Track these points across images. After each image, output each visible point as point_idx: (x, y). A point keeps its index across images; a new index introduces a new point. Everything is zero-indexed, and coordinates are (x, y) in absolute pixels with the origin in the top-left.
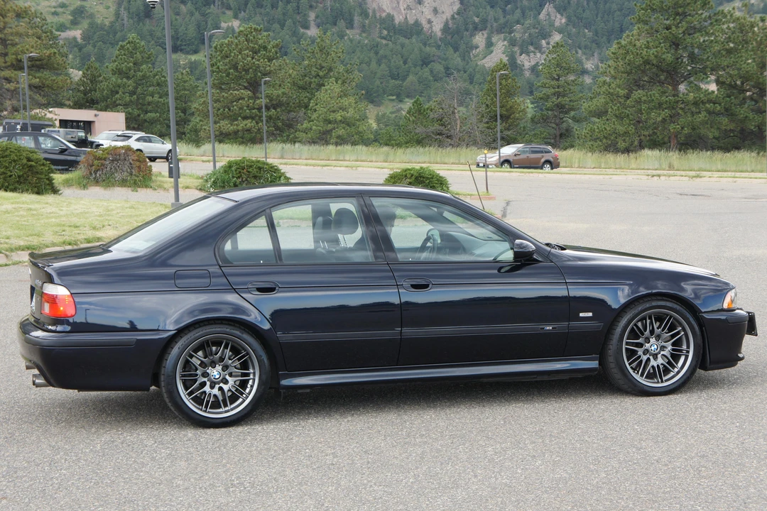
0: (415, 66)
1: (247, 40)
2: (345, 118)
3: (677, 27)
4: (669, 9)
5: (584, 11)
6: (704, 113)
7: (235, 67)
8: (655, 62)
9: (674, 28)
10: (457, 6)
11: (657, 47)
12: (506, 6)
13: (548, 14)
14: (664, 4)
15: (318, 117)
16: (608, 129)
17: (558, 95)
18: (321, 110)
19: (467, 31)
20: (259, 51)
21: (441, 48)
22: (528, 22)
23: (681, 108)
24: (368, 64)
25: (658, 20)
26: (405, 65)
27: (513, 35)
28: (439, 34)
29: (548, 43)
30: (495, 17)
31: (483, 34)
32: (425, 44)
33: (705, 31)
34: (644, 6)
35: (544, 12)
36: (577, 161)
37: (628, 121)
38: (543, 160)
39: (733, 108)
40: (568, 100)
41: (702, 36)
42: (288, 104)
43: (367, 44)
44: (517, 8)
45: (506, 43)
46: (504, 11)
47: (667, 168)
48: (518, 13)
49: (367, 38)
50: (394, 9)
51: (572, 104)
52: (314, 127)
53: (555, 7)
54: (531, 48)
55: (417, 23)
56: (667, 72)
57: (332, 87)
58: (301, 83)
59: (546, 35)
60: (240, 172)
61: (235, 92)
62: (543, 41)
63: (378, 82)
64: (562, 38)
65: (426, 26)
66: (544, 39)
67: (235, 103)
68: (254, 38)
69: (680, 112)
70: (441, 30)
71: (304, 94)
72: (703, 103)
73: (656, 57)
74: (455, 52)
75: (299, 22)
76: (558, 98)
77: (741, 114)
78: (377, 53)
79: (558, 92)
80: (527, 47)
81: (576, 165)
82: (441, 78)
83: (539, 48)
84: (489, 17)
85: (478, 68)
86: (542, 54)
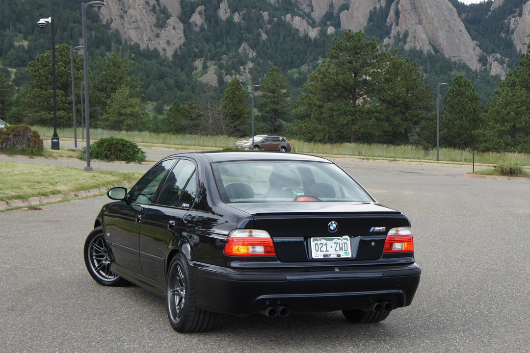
0: (155, 79)
1: (60, 55)
2: (133, 112)
3: (356, 62)
4: (351, 50)
5: (268, 49)
6: (373, 120)
8: (342, 84)
9: (354, 63)
10: (183, 40)
11: (343, 74)
12: (216, 42)
13: (245, 49)
14: (348, 46)
15: (113, 111)
16: (312, 127)
17: (274, 103)
18: (116, 106)
19: (190, 57)
21: (172, 68)
22: (231, 54)
25: (344, 57)
26: (148, 78)
27: (221, 62)
28: (171, 58)
29: (244, 69)
30: (209, 49)
31: (201, 60)
32: (161, 65)
34: (334, 47)
35: (242, 48)
37: (324, 123)
38: (280, 146)
39: (391, 117)
40: (280, 106)
41: (372, 68)
44: (224, 44)
45: (216, 67)
46: (215, 45)
48: (224, 47)
50: (139, 39)
51: (283, 109)
52: (110, 118)
53: (249, 45)
54: (233, 71)
55: (156, 50)
56: (350, 91)
57: (124, 90)
58: (100, 87)
59: (243, 63)
60: (110, 147)
64: (254, 65)
65: (162, 53)
66: (242, 66)
68: (66, 53)
69: (358, 118)
70: (172, 56)
71: (102, 95)
72: (373, 112)
73: (343, 80)
74: (182, 71)
76: (273, 105)
77: (395, 121)
79: (274, 101)
80: (230, 70)
82: (173, 89)
83: (238, 71)
84: (205, 49)
85: (198, 83)
86: (241, 76)
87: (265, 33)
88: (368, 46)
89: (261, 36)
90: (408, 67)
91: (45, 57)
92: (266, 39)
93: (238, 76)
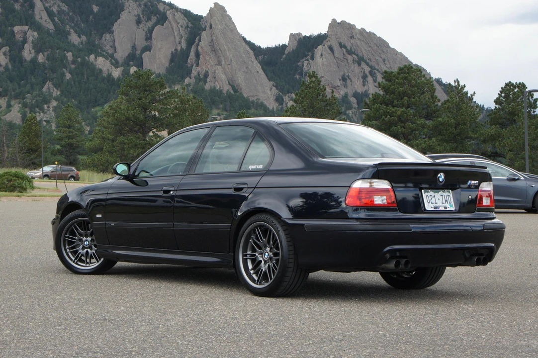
3: (146, 98)
4: (140, 87)
5: (72, 87)
8: (132, 119)
9: (144, 99)
11: (134, 110)
12: (21, 82)
13: (49, 88)
14: (138, 84)
16: (103, 159)
17: (69, 137)
22: (35, 93)
25: (133, 93)
27: (25, 100)
29: (48, 107)
30: (13, 88)
31: (5, 99)
34: (125, 85)
35: (46, 87)
37: (116, 155)
38: (69, 176)
40: (75, 141)
41: (160, 104)
44: (28, 83)
45: (20, 105)
46: (19, 85)
48: (28, 86)
51: (77, 143)
53: (53, 84)
54: (37, 110)
56: (140, 125)
59: (47, 102)
62: (45, 106)
64: (58, 104)
66: (46, 104)
73: (133, 116)
76: (69, 140)
79: (69, 135)
80: (34, 109)
83: (42, 110)
84: (9, 88)
86: (44, 114)
87: (69, 73)
88: (156, 84)
89: (65, 76)
92: (70, 78)
93: (42, 114)
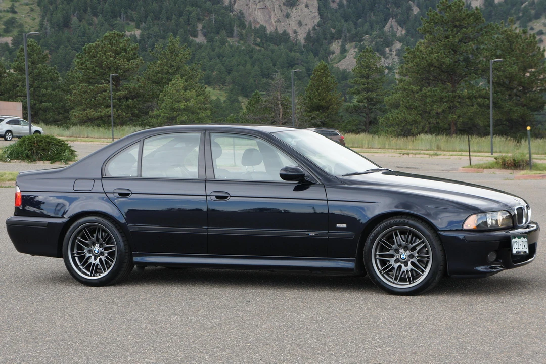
0: (282, 67)
1: (110, 44)
2: (187, 106)
3: (454, 37)
4: (448, 22)
6: (476, 106)
7: (100, 65)
8: (436, 64)
9: (451, 38)
10: (317, 20)
11: (438, 53)
12: (358, 20)
13: (392, 27)
14: (444, 19)
15: (165, 106)
18: (168, 100)
19: (326, 40)
20: (121, 53)
21: (304, 53)
22: (374, 33)
23: (458, 102)
24: (244, 65)
25: (439, 31)
26: (274, 66)
27: (362, 43)
28: (303, 42)
29: (391, 50)
30: (348, 29)
31: (338, 42)
32: (291, 50)
33: (477, 41)
34: (429, 20)
35: (388, 25)
36: (366, 142)
39: (500, 102)
40: (375, 94)
41: (474, 44)
42: (144, 95)
43: (243, 50)
44: (366, 22)
45: (356, 49)
46: (356, 24)
47: (436, 149)
48: (367, 25)
49: (244, 45)
50: (266, 21)
52: (162, 114)
53: (397, 21)
54: (377, 54)
55: (285, 33)
56: (447, 72)
57: (178, 81)
58: (154, 78)
59: (389, 44)
60: (31, 146)
61: (100, 85)
62: (387, 49)
63: (251, 81)
64: (402, 46)
65: (292, 36)
66: (388, 47)
67: (99, 95)
68: (117, 42)
69: (457, 104)
70: (304, 39)
71: (155, 87)
72: (475, 97)
74: (315, 57)
75: (189, 31)
76: (367, 93)
77: (506, 107)
78: (251, 57)
79: (368, 87)
81: (366, 146)
82: (304, 78)
83: (383, 54)
84: (344, 29)
85: (333, 69)
86: (386, 59)
87: (417, 6)
89: (412, 10)
90: (525, 40)
91: (93, 47)
92: (418, 13)
93: (383, 59)
